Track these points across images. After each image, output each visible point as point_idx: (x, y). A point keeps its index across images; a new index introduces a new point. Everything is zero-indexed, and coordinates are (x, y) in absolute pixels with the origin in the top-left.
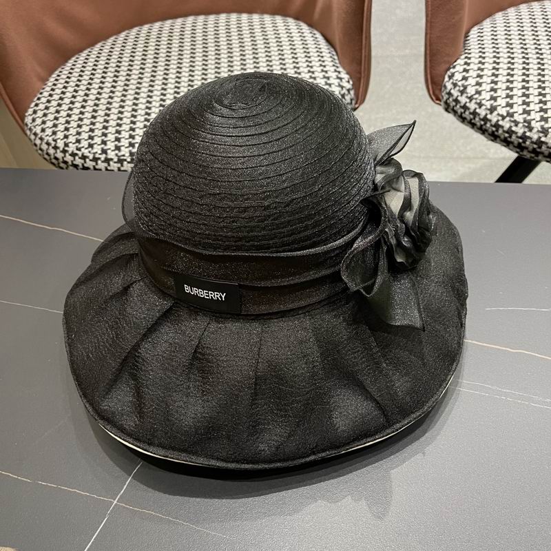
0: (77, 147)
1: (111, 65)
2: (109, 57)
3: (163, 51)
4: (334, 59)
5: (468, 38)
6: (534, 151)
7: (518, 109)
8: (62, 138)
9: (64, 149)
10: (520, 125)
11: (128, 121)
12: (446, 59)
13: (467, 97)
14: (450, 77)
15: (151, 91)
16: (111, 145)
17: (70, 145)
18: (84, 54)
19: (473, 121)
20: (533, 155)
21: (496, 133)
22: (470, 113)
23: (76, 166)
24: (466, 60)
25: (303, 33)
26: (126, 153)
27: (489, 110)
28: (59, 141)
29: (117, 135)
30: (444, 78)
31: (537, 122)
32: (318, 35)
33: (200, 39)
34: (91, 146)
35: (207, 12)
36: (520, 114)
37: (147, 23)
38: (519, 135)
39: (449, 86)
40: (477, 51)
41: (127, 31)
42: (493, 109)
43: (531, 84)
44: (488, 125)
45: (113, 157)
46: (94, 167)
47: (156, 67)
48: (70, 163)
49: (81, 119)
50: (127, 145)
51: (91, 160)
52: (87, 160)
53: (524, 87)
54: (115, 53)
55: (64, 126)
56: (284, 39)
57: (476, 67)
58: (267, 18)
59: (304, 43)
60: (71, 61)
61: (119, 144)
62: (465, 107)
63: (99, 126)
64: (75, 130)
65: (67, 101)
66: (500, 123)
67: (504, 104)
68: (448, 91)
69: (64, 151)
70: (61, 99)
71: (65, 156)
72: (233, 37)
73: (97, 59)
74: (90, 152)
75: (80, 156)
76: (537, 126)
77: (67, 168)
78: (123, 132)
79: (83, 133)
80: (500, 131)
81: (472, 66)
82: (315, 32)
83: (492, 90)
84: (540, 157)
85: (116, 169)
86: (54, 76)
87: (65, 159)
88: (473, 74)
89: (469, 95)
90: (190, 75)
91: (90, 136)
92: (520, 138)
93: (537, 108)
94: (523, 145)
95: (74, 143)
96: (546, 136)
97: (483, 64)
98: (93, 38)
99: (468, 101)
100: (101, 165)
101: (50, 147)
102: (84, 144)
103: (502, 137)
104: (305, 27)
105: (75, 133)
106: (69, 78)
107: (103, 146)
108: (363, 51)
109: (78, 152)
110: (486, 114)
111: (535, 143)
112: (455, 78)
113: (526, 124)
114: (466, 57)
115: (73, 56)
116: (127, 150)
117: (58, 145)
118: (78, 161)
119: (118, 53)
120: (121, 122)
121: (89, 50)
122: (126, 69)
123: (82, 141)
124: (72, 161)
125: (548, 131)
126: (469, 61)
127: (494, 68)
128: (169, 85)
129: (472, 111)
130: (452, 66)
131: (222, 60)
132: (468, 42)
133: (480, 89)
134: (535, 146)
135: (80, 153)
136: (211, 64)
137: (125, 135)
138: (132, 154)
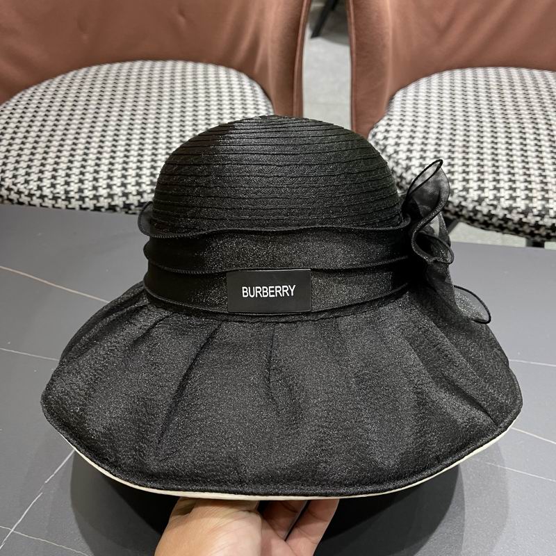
0: (13, 182)
1: (56, 103)
2: (54, 96)
3: (108, 93)
5: (393, 100)
11: (66, 160)
12: (370, 119)
14: (374, 136)
15: (92, 132)
16: (47, 183)
17: (7, 180)
18: (30, 91)
23: (11, 201)
24: (388, 121)
25: (243, 85)
26: (61, 190)
27: (404, 168)
29: (54, 173)
30: (368, 136)
32: (258, 88)
33: (145, 84)
34: (27, 182)
35: (155, 58)
37: (95, 65)
40: (399, 114)
41: (75, 71)
42: (408, 168)
43: (442, 148)
44: (404, 183)
45: (48, 194)
46: (29, 202)
47: (99, 109)
48: (5, 197)
49: (19, 155)
50: (63, 183)
51: (26, 196)
52: (23, 195)
53: (436, 150)
56: (225, 90)
57: (396, 129)
58: (211, 68)
59: (243, 95)
60: (16, 98)
61: (55, 182)
63: (37, 163)
64: (13, 166)
65: (8, 136)
67: (417, 165)
70: (2, 134)
72: (177, 85)
73: (42, 97)
74: (25, 188)
75: (16, 190)
78: (60, 171)
79: (20, 169)
81: (393, 127)
82: (255, 84)
83: (409, 150)
85: (50, 206)
88: (393, 134)
89: (389, 154)
91: (26, 172)
95: (10, 179)
96: (452, 196)
98: (40, 75)
100: (36, 201)
102: (21, 179)
104: (245, 80)
105: (12, 169)
106: (12, 113)
107: (39, 183)
109: (13, 187)
110: (402, 173)
112: (377, 137)
114: (389, 119)
115: (18, 92)
116: (62, 188)
118: (14, 196)
120: (59, 161)
121: (35, 87)
122: (70, 108)
123: (19, 177)
124: (7, 196)
125: (453, 192)
126: (390, 123)
127: (412, 131)
128: (110, 128)
130: (375, 126)
131: (164, 106)
132: (391, 104)
133: (398, 149)
137: (61, 173)
138: (67, 192)
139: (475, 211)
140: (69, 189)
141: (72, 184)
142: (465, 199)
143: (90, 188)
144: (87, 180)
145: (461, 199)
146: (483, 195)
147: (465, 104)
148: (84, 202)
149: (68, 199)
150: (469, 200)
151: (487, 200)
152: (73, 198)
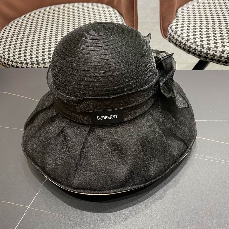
0: (13, 58)
1: (29, 24)
2: (27, 21)
3: (51, 18)
4: (123, 21)
5: (178, 12)
6: (205, 57)
7: (198, 40)
8: (7, 54)
9: (8, 59)
10: (199, 47)
11: (36, 47)
12: (168, 20)
13: (177, 35)
14: (171, 28)
15: (46, 35)
16: (28, 57)
17: (11, 57)
18: (17, 20)
19: (180, 45)
20: (205, 59)
21: (189, 50)
22: (179, 42)
23: (13, 66)
24: (177, 21)
25: (109, 10)
26: (35, 60)
27: (186, 40)
28: (6, 56)
29: (31, 53)
30: (168, 28)
31: (206, 45)
32: (116, 11)
33: (67, 13)
35: (70, 2)
36: (199, 42)
37: (44, 7)
38: (199, 50)
39: (170, 31)
40: (181, 17)
41: (36, 10)
42: (188, 40)
43: (203, 30)
44: (186, 47)
45: (29, 62)
46: (21, 66)
47: (48, 25)
48: (11, 65)
49: (15, 46)
50: (35, 57)
51: (20, 64)
52: (18, 63)
53: (200, 31)
54: (30, 19)
55: (8, 49)
56: (102, 13)
57: (181, 23)
58: (95, 5)
59: (110, 14)
60: (11, 23)
61: (32, 57)
62: (177, 40)
63: (23, 49)
64: (13, 51)
65: (9, 39)
66: (191, 46)
67: (192, 38)
68: (170, 33)
69: (8, 60)
70: (7, 38)
71: (8, 62)
72: (80, 12)
73: (22, 21)
74: (19, 60)
75: (15, 62)
76: (206, 46)
77: (9, 67)
78: (33, 52)
79: (16, 52)
80: (191, 49)
81: (179, 23)
82: (115, 10)
83: (188, 32)
84: (208, 60)
85: (31, 67)
86: (4, 29)
87: (9, 63)
88: (180, 26)
89: (178, 35)
90: (62, 28)
91: (19, 53)
92: (199, 52)
93: (206, 39)
94: (201, 55)
95: (12, 57)
96: (210, 51)
97: (184, 22)
98: (21, 13)
99: (178, 37)
100: (24, 66)
101: (2, 58)
103: (192, 52)
104: (110, 8)
105: (12, 52)
106: (10, 29)
107: (25, 57)
108: (135, 17)
109: (14, 60)
110: (185, 43)
111: (205, 54)
112: (172, 28)
113: (202, 46)
114: (177, 20)
115: (12, 21)
117: (5, 57)
118: (14, 64)
119: (31, 19)
120: (33, 47)
121: (19, 18)
122: (35, 25)
123: (16, 55)
124: (12, 64)
125: (210, 49)
126: (178, 21)
127: (188, 24)
128: (53, 32)
129: (179, 41)
130: (171, 23)
131: (76, 21)
132: (177, 14)
133: (183, 32)
134: (205, 55)
135: (15, 61)
136: (71, 23)
137: (34, 52)
138: (37, 61)
139: (221, 57)
140: (38, 59)
141: (39, 57)
142: (216, 52)
143: (48, 58)
144: (46, 55)
145: (214, 52)
146: (224, 49)
147: (211, 11)
148: (45, 65)
149: (38, 64)
150: (218, 52)
151: (226, 51)
152: (40, 63)
